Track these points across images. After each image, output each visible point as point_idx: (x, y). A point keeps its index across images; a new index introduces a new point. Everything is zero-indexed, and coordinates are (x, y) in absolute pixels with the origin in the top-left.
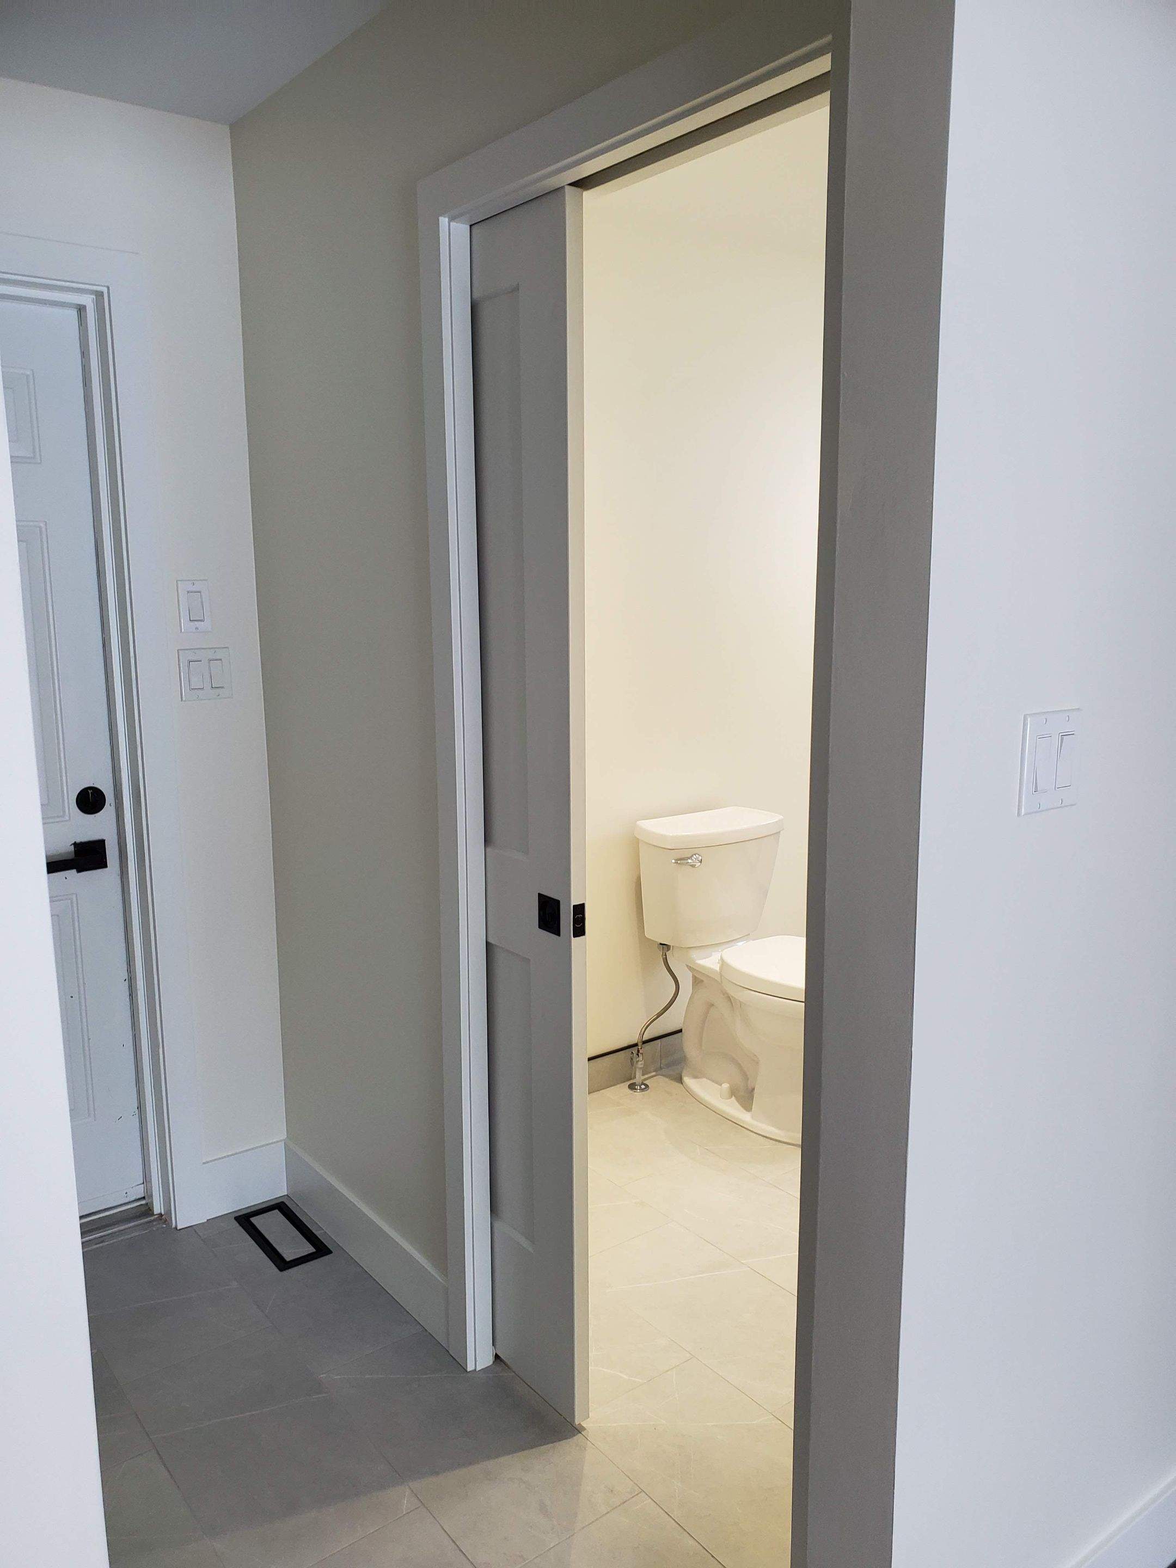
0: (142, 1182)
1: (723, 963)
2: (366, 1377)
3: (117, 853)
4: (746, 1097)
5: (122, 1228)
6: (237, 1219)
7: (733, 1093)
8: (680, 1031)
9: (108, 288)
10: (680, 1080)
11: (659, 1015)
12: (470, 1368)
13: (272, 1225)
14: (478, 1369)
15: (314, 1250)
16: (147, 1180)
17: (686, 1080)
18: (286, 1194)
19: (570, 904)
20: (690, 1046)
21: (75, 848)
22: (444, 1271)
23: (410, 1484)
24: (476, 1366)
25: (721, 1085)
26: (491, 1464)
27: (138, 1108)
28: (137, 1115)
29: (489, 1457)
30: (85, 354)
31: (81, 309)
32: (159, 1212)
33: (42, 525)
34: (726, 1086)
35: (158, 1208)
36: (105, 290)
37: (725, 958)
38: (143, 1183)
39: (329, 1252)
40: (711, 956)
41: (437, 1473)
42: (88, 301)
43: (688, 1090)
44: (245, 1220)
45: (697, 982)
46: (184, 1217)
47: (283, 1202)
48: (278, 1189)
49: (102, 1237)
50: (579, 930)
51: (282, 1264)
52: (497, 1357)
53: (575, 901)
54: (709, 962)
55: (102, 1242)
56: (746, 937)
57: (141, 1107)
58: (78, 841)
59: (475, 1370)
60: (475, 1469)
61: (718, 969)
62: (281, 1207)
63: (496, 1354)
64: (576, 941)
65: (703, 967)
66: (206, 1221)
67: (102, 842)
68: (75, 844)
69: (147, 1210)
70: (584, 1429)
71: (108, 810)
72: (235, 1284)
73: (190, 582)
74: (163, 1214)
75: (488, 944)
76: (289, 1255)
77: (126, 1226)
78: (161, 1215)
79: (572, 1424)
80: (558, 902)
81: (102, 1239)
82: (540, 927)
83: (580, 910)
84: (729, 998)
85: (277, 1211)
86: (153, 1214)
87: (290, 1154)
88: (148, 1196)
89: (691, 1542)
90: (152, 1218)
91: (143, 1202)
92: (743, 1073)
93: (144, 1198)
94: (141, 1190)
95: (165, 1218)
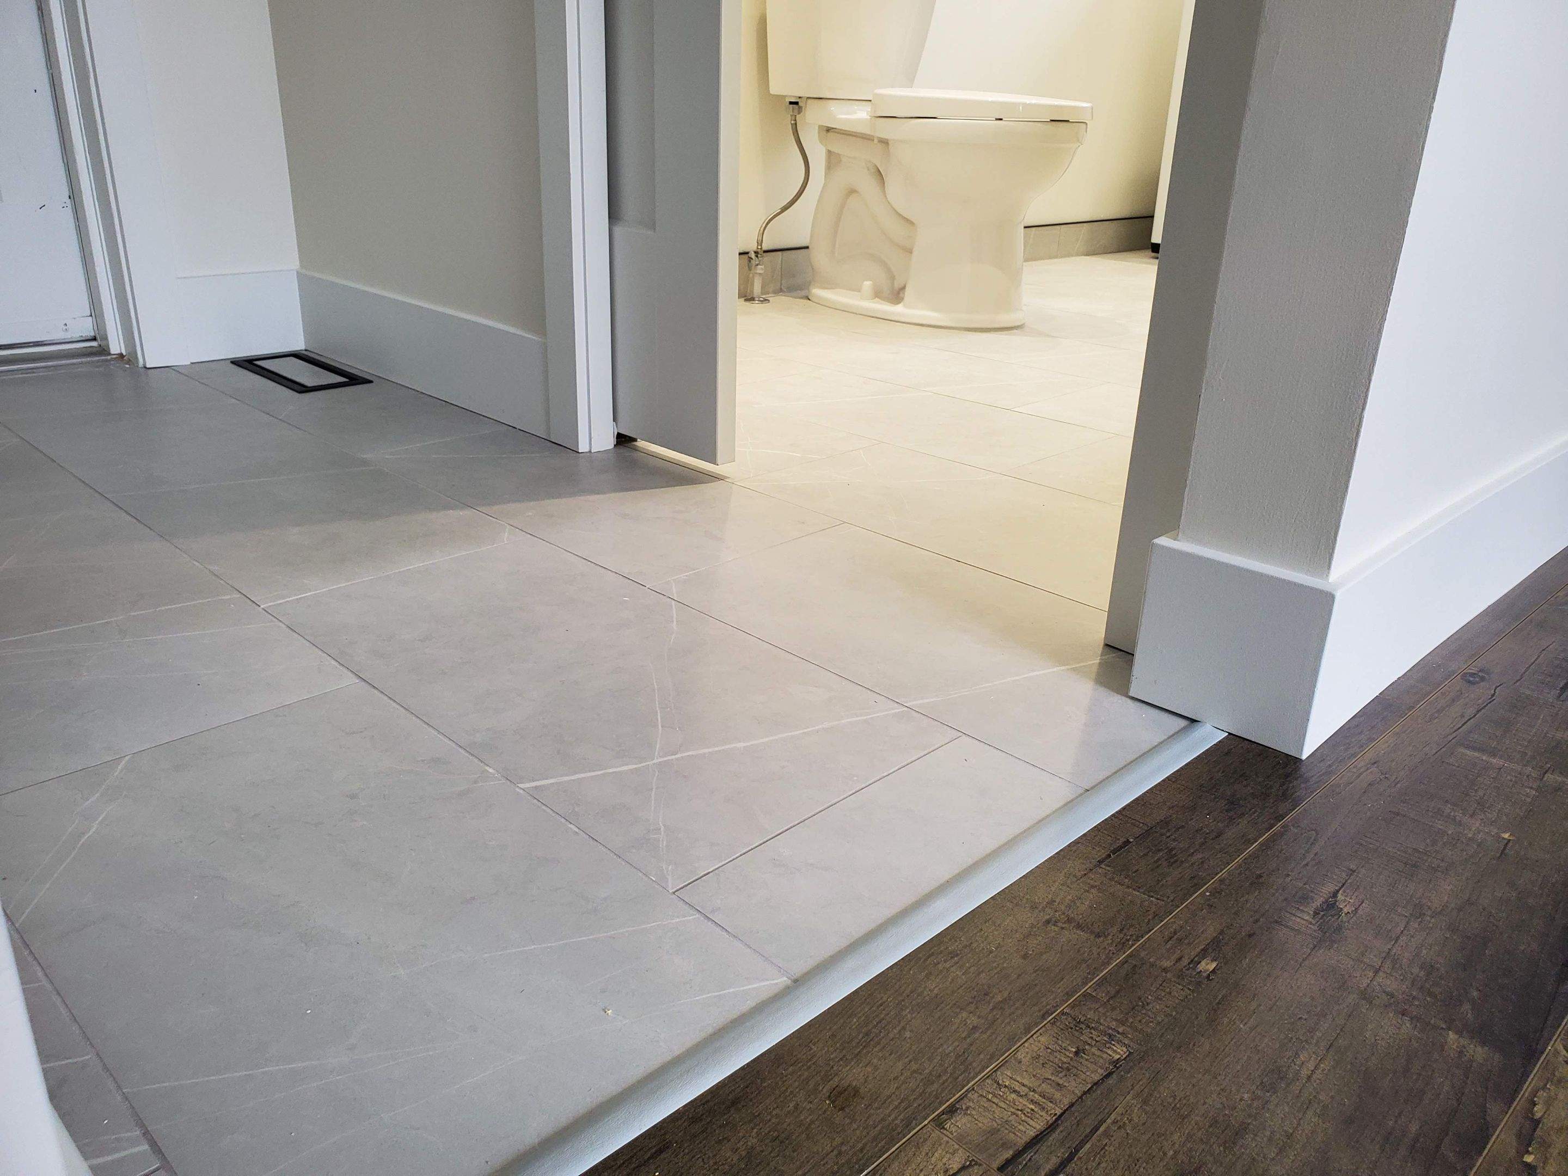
0: (89, 314)
4: (895, 290)
6: (234, 362)
7: (878, 294)
8: (807, 248)
10: (807, 294)
12: (583, 447)
14: (595, 451)
15: (346, 380)
16: (96, 311)
17: (817, 292)
18: (304, 348)
20: (820, 258)
22: (541, 330)
24: (591, 448)
25: (861, 287)
27: (70, 198)
28: (70, 206)
32: (118, 352)
34: (868, 287)
35: (116, 346)
38: (91, 316)
39: (366, 382)
43: (820, 303)
44: (246, 363)
46: (157, 357)
47: (299, 353)
51: (302, 389)
57: (74, 196)
59: (590, 452)
62: (297, 355)
63: (621, 436)
66: (189, 363)
69: (103, 351)
74: (124, 354)
76: (310, 383)
78: (121, 355)
85: (291, 358)
86: (109, 354)
88: (101, 335)
90: (109, 357)
91: (94, 344)
92: (889, 271)
93: (94, 339)
94: (87, 328)
95: (127, 360)
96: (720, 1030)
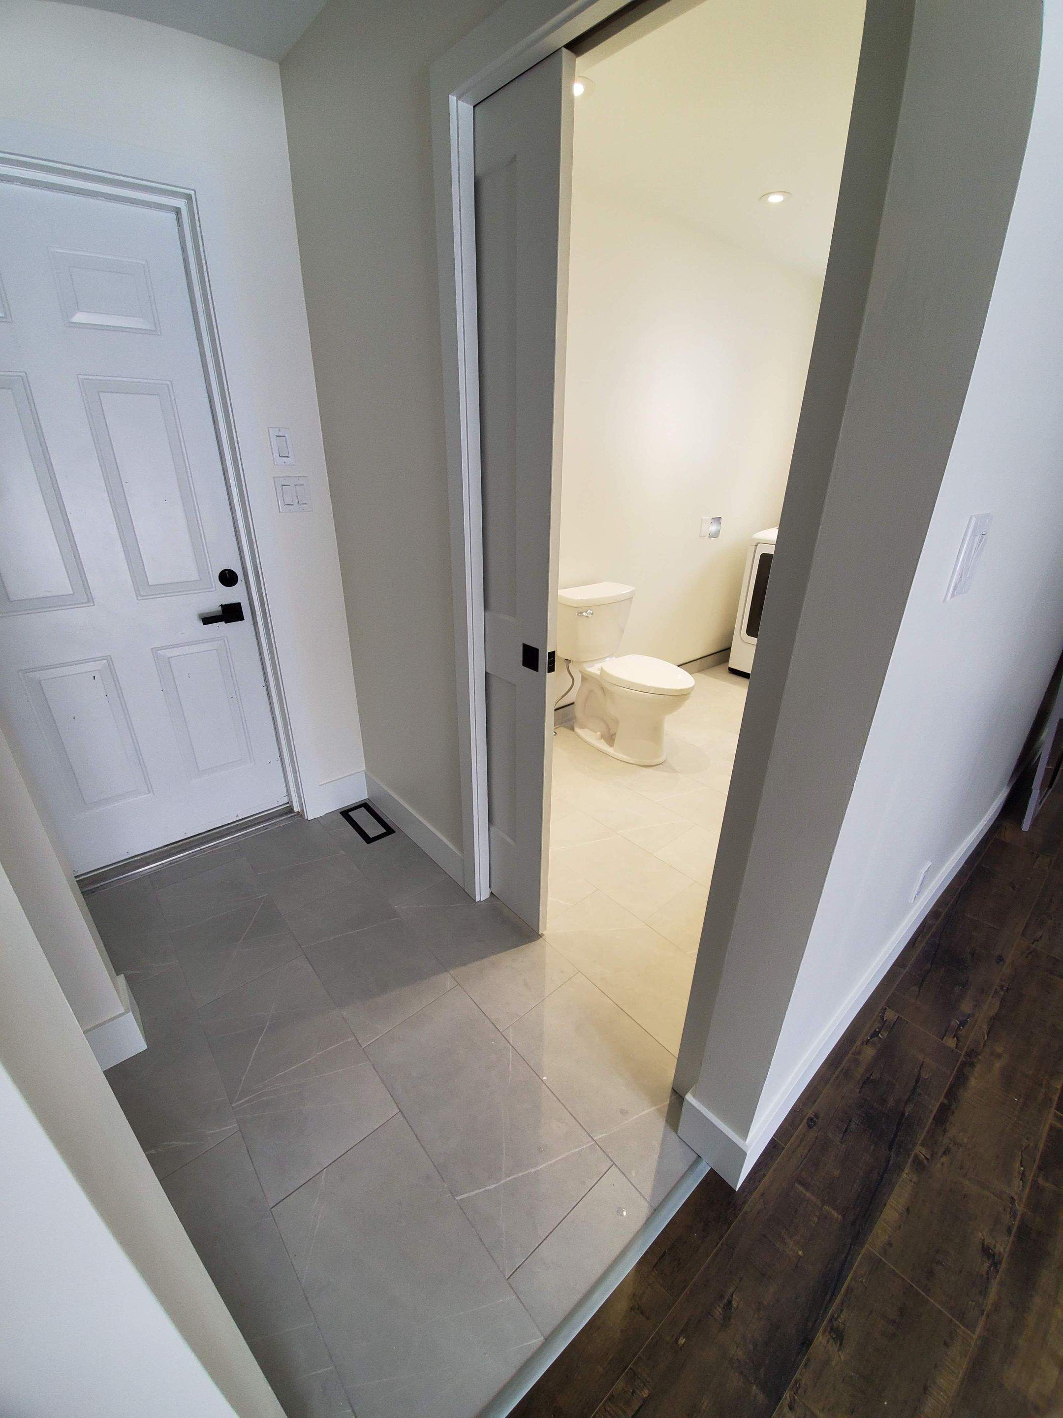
0: (286, 795)
1: (602, 670)
2: (420, 906)
3: (249, 611)
4: (610, 738)
5: (276, 820)
6: (341, 813)
7: (603, 737)
8: (573, 703)
9: (195, 191)
10: (572, 729)
11: (563, 696)
12: (477, 900)
13: (361, 816)
14: (482, 900)
15: (385, 831)
16: (289, 794)
17: (577, 730)
18: (367, 798)
19: (546, 651)
20: (578, 711)
21: (222, 608)
22: (462, 850)
23: (452, 972)
24: (480, 898)
25: (596, 733)
26: (493, 958)
27: (279, 757)
28: (280, 760)
29: (493, 954)
30: (184, 249)
31: (178, 212)
33: (169, 383)
34: (599, 733)
35: (297, 809)
36: (192, 193)
37: (603, 667)
39: (393, 832)
40: (592, 667)
41: (465, 965)
42: (181, 203)
43: (578, 736)
44: (346, 813)
45: (584, 679)
46: (312, 814)
47: (366, 803)
48: (362, 795)
49: (266, 826)
50: (551, 669)
51: (368, 840)
52: (492, 893)
53: (549, 650)
54: (594, 669)
55: (266, 829)
56: (611, 656)
57: (281, 756)
58: (223, 604)
59: (480, 901)
60: (486, 961)
61: (599, 674)
62: (365, 805)
63: (491, 892)
64: (549, 676)
65: (589, 672)
67: (239, 605)
68: (222, 605)
69: (290, 810)
70: (543, 935)
71: (241, 584)
72: (343, 852)
73: (278, 429)
75: (486, 673)
76: (372, 834)
77: (278, 820)
78: (298, 812)
79: (538, 933)
80: (537, 650)
81: (266, 827)
82: (523, 665)
83: (552, 655)
84: (603, 689)
85: (363, 808)
86: (294, 812)
87: (368, 779)
88: (290, 802)
89: (609, 1001)
90: (293, 814)
91: (288, 805)
92: (608, 726)
93: (288, 803)
94: (286, 800)
95: (300, 814)
96: (520, 1369)
